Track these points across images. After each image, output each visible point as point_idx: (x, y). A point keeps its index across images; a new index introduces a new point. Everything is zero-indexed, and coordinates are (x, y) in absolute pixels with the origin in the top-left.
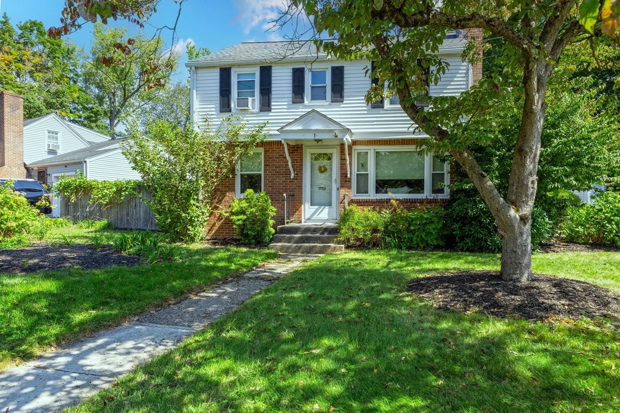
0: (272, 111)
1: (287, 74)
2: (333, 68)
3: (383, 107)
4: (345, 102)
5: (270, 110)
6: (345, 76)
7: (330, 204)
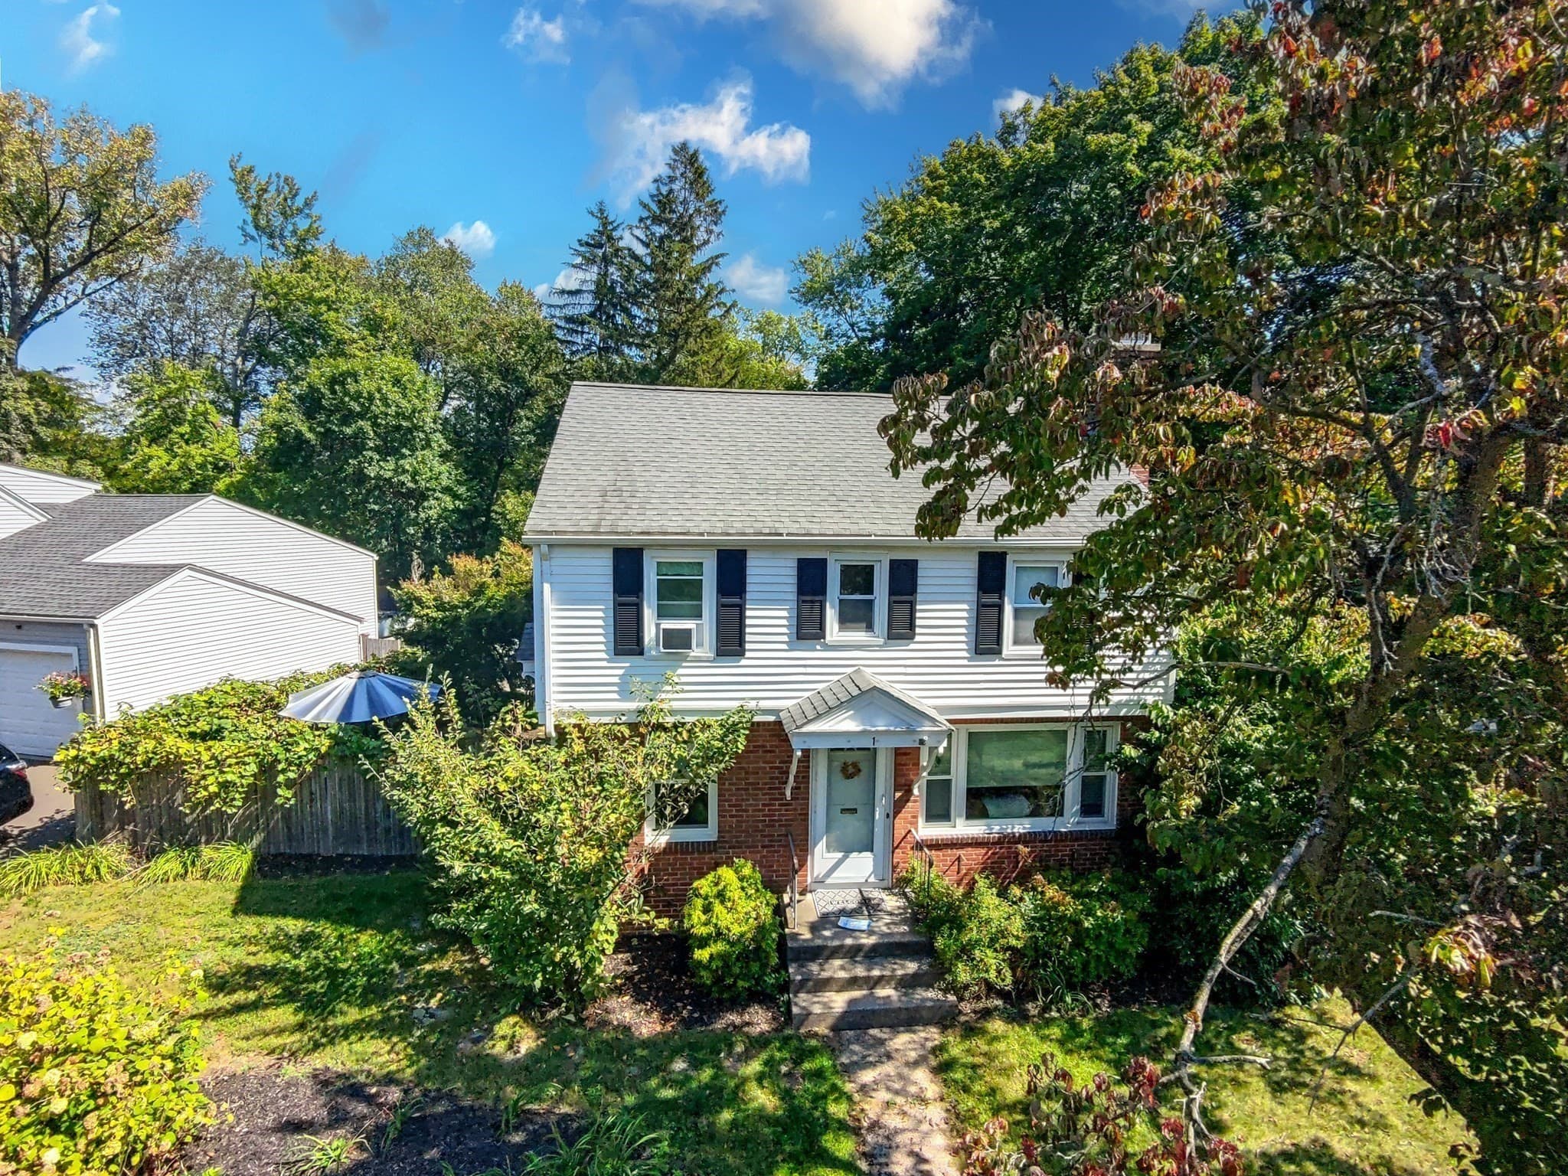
0: (748, 654)
1: (783, 571)
2: (892, 562)
3: (1000, 652)
4: (918, 638)
5: (740, 652)
6: (920, 581)
7: (870, 848)
